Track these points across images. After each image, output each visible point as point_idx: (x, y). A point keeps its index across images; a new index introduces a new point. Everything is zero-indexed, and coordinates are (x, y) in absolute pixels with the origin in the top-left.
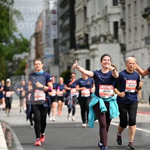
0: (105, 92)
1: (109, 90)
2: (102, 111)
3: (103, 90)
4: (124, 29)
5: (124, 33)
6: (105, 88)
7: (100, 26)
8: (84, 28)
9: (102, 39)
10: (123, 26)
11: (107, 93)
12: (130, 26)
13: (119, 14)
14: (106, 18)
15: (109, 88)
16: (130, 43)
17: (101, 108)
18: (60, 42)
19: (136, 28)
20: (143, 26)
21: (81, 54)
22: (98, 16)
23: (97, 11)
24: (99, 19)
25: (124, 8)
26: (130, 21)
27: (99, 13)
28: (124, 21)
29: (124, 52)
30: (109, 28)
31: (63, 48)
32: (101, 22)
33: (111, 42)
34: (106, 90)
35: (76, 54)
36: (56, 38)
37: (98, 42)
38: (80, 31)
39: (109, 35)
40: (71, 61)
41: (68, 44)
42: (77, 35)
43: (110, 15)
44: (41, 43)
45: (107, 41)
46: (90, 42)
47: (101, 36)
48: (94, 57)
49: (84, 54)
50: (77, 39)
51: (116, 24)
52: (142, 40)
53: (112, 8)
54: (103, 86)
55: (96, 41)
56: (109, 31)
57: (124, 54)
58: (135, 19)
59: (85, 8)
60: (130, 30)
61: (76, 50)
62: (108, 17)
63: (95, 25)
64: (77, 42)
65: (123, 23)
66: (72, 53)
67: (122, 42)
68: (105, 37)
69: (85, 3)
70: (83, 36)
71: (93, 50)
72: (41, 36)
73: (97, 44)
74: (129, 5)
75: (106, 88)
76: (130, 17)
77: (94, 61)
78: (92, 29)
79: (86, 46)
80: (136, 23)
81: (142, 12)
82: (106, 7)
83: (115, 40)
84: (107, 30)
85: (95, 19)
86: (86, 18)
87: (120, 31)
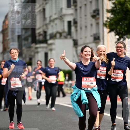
0: (88, 85)
1: (92, 82)
2: (83, 103)
3: (86, 82)
4: (76, 27)
5: (76, 31)
6: (87, 80)
7: (56, 24)
8: (43, 26)
9: (58, 36)
10: (75, 25)
11: (89, 85)
12: (81, 24)
13: (72, 14)
14: (61, 18)
15: (91, 80)
16: (81, 38)
17: (83, 100)
18: (23, 37)
19: (86, 27)
20: (92, 25)
21: (40, 47)
22: (54, 16)
23: (54, 12)
24: (56, 19)
25: (76, 10)
26: (81, 21)
27: (55, 14)
28: (76, 20)
29: (76, 46)
30: (64, 26)
31: (26, 42)
32: (57, 22)
33: (66, 37)
34: (89, 82)
35: (37, 48)
36: (20, 34)
37: (54, 38)
38: (39, 28)
39: (64, 32)
40: (33, 54)
41: (30, 39)
42: (37, 32)
43: (64, 15)
44: (8, 38)
45: (62, 37)
46: (48, 37)
47: (57, 32)
48: (51, 50)
49: (43, 47)
50: (37, 35)
51: (69, 23)
52: (91, 36)
53: (66, 9)
54: (86, 78)
55: (53, 37)
56: (64, 29)
57: (76, 48)
58: (86, 19)
59: (44, 10)
60: (81, 28)
61: (36, 44)
62: (63, 17)
63: (52, 24)
64: (37, 38)
65: (75, 23)
66: (33, 47)
67: (75, 38)
68: (61, 34)
69: (44, 5)
70: (42, 33)
71: (51, 44)
72: (7, 33)
73: (54, 39)
74: (81, 7)
75: (89, 80)
76: (81, 17)
77: (51, 54)
78: (50, 27)
79: (45, 41)
80: (86, 22)
81: (91, 13)
82: (61, 9)
83: (69, 37)
84: (62, 28)
85: (52, 18)
86: (44, 18)
87: (73, 29)
